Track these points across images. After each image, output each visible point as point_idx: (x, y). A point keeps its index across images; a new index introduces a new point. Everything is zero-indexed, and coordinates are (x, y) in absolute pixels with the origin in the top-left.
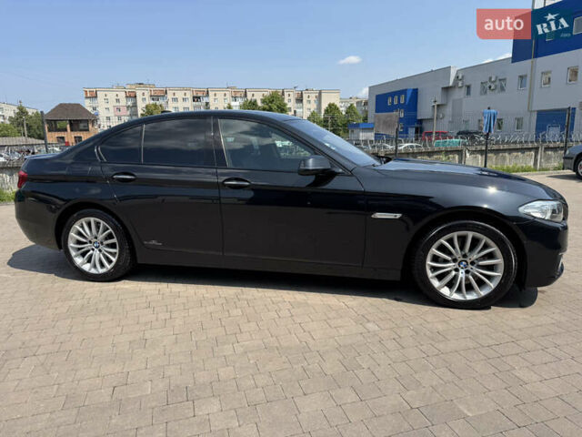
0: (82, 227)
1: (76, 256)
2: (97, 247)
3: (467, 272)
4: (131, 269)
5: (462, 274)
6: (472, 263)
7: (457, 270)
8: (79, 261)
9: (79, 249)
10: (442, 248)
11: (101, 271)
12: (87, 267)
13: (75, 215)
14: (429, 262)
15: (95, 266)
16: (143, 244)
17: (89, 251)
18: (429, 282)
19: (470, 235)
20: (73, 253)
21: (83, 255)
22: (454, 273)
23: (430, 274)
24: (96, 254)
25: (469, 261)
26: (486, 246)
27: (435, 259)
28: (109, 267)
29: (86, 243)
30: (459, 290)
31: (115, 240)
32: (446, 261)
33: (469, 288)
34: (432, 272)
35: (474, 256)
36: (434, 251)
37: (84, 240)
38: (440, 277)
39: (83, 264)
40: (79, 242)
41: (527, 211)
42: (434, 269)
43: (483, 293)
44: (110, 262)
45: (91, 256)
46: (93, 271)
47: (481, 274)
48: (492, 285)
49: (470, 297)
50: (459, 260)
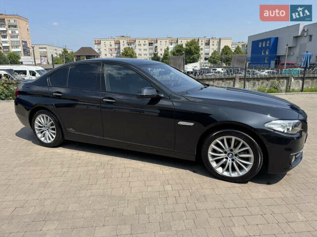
0: (40, 119)
1: (38, 133)
2: (48, 129)
3: (233, 160)
4: (62, 142)
5: (229, 161)
6: (236, 155)
7: (227, 158)
8: (39, 136)
9: (40, 130)
10: (217, 145)
11: (49, 142)
12: (43, 139)
13: (37, 113)
14: (210, 152)
15: (46, 139)
16: (67, 130)
17: (44, 131)
18: (210, 164)
19: (234, 138)
20: (37, 132)
21: (42, 132)
22: (225, 160)
23: (210, 159)
24: (47, 133)
25: (234, 154)
26: (243, 146)
27: (214, 151)
28: (52, 140)
29: (42, 127)
30: (228, 170)
31: (54, 127)
32: (220, 153)
33: (234, 170)
34: (212, 158)
35: (237, 151)
36: (213, 146)
37: (41, 126)
38: (217, 161)
39: (41, 137)
40: (40, 127)
41: (269, 126)
42: (213, 157)
43: (241, 174)
44: (53, 137)
45: (45, 134)
46: (45, 141)
47: (240, 162)
48: (247, 170)
49: (234, 175)
50: (228, 152)
